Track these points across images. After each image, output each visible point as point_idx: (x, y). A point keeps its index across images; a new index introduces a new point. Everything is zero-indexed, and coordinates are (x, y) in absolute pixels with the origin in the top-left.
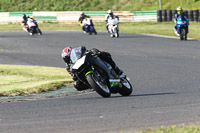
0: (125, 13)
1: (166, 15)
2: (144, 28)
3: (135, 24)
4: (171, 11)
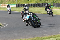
4: (20, 4)
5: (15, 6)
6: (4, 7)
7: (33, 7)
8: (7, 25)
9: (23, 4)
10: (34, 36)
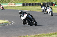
0: (13, 4)
1: (25, 4)
2: (19, 8)
3: (16, 7)
4: (26, 3)
5: (21, 5)
6: (11, 6)
7: (39, 6)
8: (14, 22)
9: (29, 3)
10: (40, 33)
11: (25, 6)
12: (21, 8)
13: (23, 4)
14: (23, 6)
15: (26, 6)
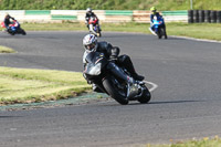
5: (185, 18)
8: (155, 86)
11: (198, 21)
12: (182, 29)
13: (191, 14)
14: (191, 21)
15: (203, 21)
